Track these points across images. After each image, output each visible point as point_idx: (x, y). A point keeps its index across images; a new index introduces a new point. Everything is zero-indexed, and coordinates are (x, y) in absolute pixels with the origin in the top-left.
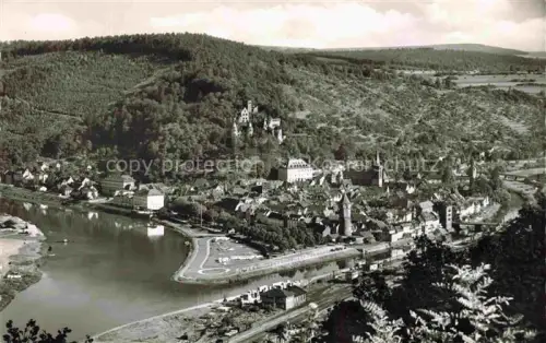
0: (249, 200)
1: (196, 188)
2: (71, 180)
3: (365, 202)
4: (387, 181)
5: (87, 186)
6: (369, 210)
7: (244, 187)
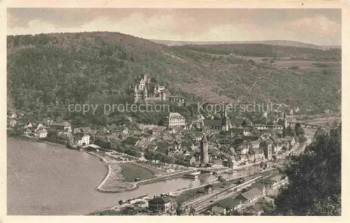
0: (144, 139)
1: (111, 131)
2: (30, 125)
3: (217, 141)
4: (231, 127)
5: (41, 129)
6: (220, 146)
7: (140, 130)
